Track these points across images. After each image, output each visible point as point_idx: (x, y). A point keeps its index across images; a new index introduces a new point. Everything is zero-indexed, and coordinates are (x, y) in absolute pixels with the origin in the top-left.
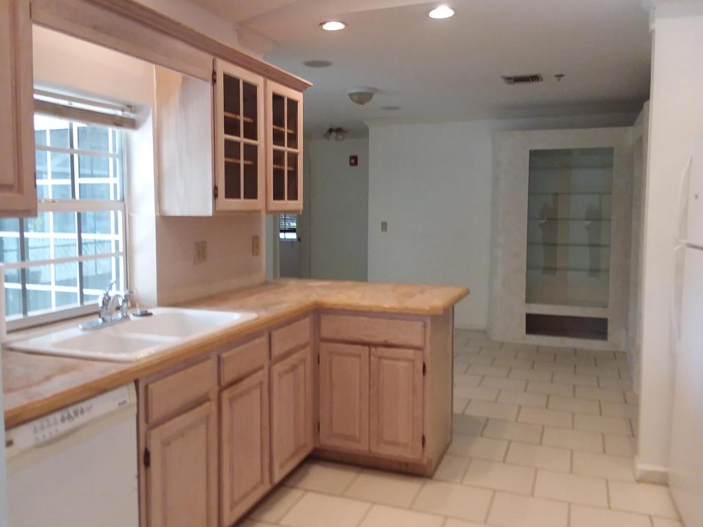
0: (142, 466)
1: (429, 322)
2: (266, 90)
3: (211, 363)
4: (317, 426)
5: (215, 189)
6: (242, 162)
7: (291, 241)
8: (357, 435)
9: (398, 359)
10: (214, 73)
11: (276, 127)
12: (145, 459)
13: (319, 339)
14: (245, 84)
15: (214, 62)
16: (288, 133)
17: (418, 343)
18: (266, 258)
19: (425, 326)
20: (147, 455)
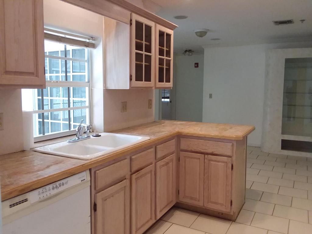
0: (93, 211)
1: (235, 143)
2: (156, 29)
3: (127, 161)
4: (178, 192)
5: (131, 76)
6: (144, 63)
7: (167, 102)
8: (198, 197)
9: (219, 162)
10: (131, 20)
11: (160, 47)
12: (94, 207)
13: (179, 150)
14: (146, 26)
15: (131, 14)
16: (166, 50)
17: (229, 154)
18: (155, 110)
19: (233, 145)
20: (95, 205)
